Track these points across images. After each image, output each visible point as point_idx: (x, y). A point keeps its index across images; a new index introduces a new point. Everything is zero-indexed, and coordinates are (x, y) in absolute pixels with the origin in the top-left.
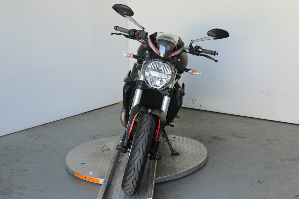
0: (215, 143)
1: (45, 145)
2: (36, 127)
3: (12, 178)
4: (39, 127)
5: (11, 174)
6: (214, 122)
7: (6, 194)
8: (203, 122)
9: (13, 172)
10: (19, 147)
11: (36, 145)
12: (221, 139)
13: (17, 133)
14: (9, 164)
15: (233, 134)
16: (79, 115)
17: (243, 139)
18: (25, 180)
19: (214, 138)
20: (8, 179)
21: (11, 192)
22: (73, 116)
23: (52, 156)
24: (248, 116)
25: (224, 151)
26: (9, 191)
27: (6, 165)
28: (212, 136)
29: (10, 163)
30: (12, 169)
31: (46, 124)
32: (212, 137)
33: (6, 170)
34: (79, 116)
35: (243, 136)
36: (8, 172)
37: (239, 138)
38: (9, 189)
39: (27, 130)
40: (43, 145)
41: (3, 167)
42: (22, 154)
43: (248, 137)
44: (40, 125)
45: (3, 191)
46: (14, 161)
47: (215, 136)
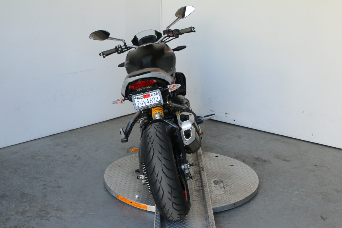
0: (260, 166)
1: (76, 156)
2: (62, 133)
3: (46, 196)
4: (66, 132)
5: (44, 190)
6: (251, 140)
7: (43, 216)
8: (239, 139)
9: (46, 188)
10: (48, 156)
11: (66, 155)
12: (265, 161)
13: (43, 138)
14: (40, 178)
15: (276, 156)
16: (106, 121)
17: (288, 162)
18: (61, 200)
19: (257, 159)
20: (42, 196)
21: (48, 215)
22: (100, 123)
23: (86, 170)
24: (285, 136)
25: (272, 176)
26: (45, 213)
27: (37, 179)
28: (254, 156)
29: (41, 176)
30: (45, 184)
31: (73, 130)
32: (255, 158)
33: (38, 184)
34: (106, 123)
35: (287, 159)
36: (40, 187)
37: (284, 160)
38: (45, 210)
39: (53, 136)
40: (74, 156)
41: (34, 180)
42: (53, 165)
43: (292, 160)
44: (67, 131)
45: (39, 213)
46: (45, 173)
47: (258, 156)
